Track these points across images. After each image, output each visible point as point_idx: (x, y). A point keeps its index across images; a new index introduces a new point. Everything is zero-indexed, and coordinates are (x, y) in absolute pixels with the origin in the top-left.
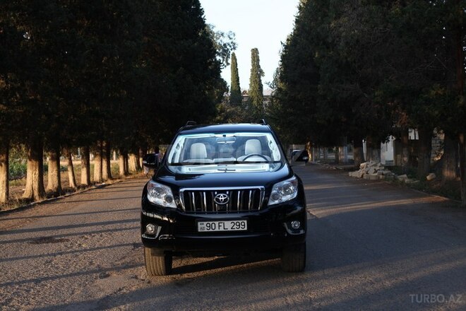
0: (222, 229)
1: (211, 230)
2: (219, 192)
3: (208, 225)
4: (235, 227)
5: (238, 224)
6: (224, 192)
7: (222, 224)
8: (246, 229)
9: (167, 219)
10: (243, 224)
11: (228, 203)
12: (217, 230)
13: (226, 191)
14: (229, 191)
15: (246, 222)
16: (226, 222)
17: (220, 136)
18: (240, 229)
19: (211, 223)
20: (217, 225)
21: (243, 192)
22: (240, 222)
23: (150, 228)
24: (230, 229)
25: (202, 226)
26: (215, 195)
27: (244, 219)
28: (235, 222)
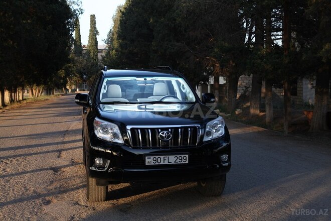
0: (166, 162)
1: (157, 163)
2: (163, 129)
3: (155, 159)
4: (178, 160)
5: (180, 158)
6: (167, 129)
7: (166, 159)
8: (187, 162)
9: (110, 152)
10: (185, 158)
11: (171, 139)
12: (162, 163)
13: (168, 128)
14: (171, 128)
15: (187, 156)
16: (169, 156)
17: (142, 79)
18: (183, 162)
19: (157, 157)
20: (162, 159)
21: (183, 129)
22: (183, 156)
23: (98, 161)
24: (173, 163)
25: (149, 160)
26: (159, 133)
27: (186, 154)
28: (178, 156)
